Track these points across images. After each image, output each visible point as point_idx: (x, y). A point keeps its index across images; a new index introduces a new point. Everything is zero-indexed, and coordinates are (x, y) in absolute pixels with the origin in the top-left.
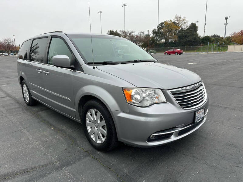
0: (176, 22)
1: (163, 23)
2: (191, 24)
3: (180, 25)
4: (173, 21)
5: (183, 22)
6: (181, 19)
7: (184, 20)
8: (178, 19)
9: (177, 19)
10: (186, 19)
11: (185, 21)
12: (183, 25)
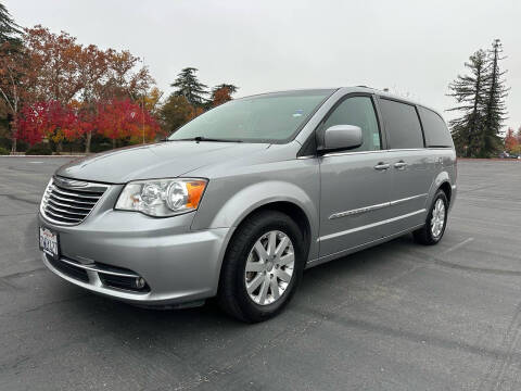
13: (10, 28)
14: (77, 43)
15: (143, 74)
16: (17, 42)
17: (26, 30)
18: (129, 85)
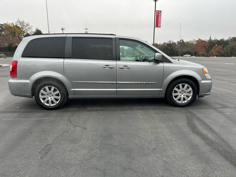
0: (19, 25)
1: (3, 25)
2: (35, 30)
3: (25, 29)
4: (15, 25)
5: (27, 27)
6: (24, 24)
7: (28, 25)
8: (22, 23)
9: (20, 22)
10: (30, 24)
11: (30, 27)
12: (28, 30)
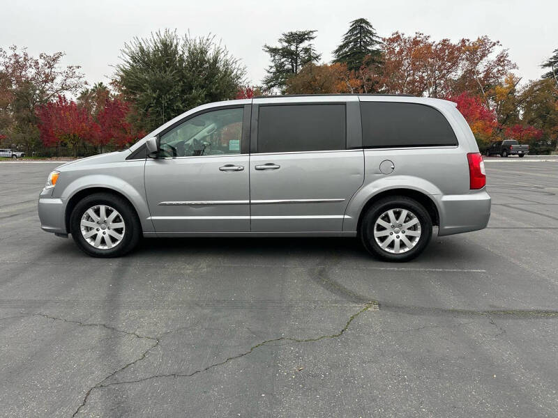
13: (373, 41)
14: (430, 41)
15: (501, 60)
16: (377, 52)
17: (384, 40)
18: (481, 76)
